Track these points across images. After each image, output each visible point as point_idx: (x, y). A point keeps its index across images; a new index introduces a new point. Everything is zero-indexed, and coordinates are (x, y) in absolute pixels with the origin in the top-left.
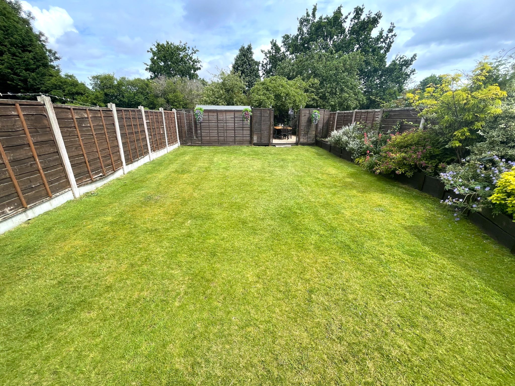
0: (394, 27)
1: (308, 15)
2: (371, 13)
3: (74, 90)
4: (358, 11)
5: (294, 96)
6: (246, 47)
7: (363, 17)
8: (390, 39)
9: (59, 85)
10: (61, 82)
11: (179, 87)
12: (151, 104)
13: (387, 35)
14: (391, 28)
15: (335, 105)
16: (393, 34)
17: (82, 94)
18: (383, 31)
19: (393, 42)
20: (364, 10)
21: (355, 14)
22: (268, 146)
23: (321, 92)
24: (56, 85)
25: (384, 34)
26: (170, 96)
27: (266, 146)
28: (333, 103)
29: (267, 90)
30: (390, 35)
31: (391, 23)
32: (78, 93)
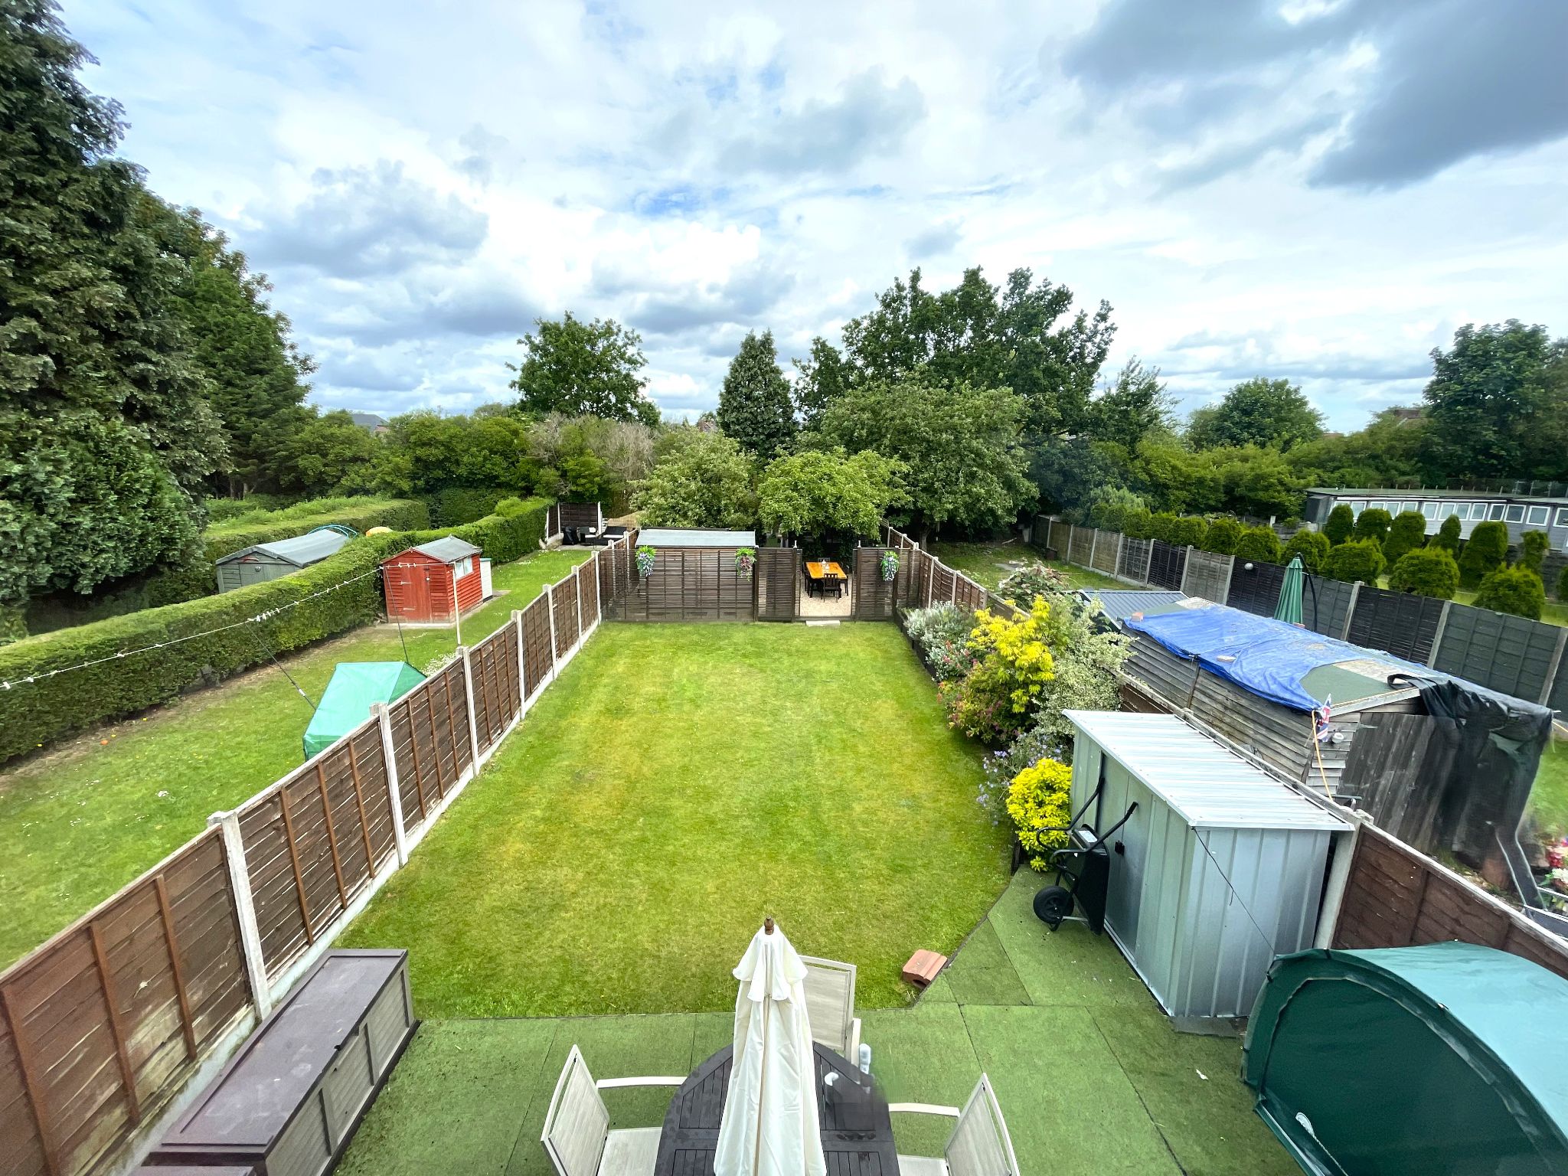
0: (1110, 309)
1: (900, 288)
2: (1050, 284)
3: (348, 454)
4: (1019, 280)
5: (855, 501)
6: (759, 337)
7: (1032, 289)
8: (1102, 334)
9: (318, 444)
10: (323, 437)
11: (593, 442)
12: (523, 479)
13: (1096, 326)
14: (1103, 312)
15: (956, 509)
16: (1108, 324)
17: (363, 460)
18: (1085, 315)
19: (1111, 341)
20: (1031, 279)
21: (1012, 285)
22: (790, 622)
23: (925, 480)
24: (310, 445)
25: (1089, 323)
26: (570, 464)
27: (785, 622)
28: (950, 507)
29: (795, 489)
30: (1102, 326)
31: (1103, 301)
32: (355, 459)
